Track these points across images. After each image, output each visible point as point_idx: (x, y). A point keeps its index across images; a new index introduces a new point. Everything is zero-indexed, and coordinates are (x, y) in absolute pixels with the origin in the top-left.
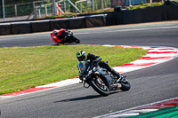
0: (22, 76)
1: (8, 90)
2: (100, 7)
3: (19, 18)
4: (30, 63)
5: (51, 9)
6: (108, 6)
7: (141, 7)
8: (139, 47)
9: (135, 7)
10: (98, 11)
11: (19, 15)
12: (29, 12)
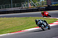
0: (17, 27)
1: (13, 31)
2: (43, 5)
3: (17, 8)
4: (20, 23)
5: (27, 5)
6: (46, 5)
7: (57, 5)
8: (55, 18)
9: (54, 5)
10: (42, 6)
11: (17, 7)
12: (20, 6)
